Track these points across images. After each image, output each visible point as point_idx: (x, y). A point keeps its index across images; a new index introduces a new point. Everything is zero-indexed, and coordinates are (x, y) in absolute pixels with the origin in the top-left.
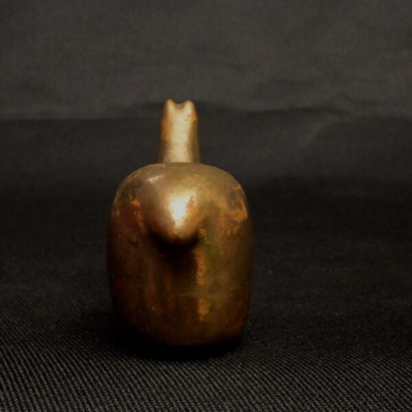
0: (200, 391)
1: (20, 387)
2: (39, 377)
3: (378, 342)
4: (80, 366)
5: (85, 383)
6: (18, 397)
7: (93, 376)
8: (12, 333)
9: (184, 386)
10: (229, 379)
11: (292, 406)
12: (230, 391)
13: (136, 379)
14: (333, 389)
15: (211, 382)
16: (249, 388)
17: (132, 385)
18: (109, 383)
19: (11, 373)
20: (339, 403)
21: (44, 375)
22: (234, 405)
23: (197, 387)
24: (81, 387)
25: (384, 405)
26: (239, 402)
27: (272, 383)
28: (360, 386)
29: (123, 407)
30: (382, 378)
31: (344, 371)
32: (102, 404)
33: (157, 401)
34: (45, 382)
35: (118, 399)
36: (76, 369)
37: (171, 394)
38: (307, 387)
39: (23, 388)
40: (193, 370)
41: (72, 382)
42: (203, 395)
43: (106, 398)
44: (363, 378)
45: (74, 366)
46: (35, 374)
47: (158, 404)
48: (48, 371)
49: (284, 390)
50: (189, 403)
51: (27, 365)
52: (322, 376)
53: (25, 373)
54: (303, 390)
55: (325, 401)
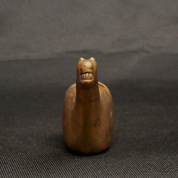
0: (90, 167)
1: (25, 167)
2: (32, 164)
3: (155, 147)
4: (46, 159)
5: (48, 165)
6: (25, 171)
7: (51, 163)
8: (21, 148)
9: (84, 166)
10: (100, 162)
11: (123, 171)
12: (100, 167)
13: (66, 163)
14: (138, 165)
15: (94, 164)
16: (107, 165)
17: (65, 166)
18: (57, 165)
19: (21, 163)
20: (140, 170)
21: (34, 163)
22: (102, 172)
23: (88, 166)
24: (47, 167)
25: (156, 170)
26: (104, 171)
27: (116, 164)
28: (148, 163)
29: (62, 173)
30: (155, 160)
31: (142, 158)
32: (55, 173)
33: (74, 171)
34: (34, 166)
35: (60, 171)
36: (45, 160)
37: (79, 168)
38: (128, 165)
39: (26, 168)
40: (87, 160)
41: (44, 165)
42: (91, 169)
43: (56, 171)
44: (149, 160)
45: (44, 159)
46: (30, 163)
47: (75, 172)
48: (35, 162)
49: (120, 166)
50: (86, 172)
51: (27, 160)
52: (134, 160)
53: (26, 162)
54: (127, 165)
55: (135, 169)
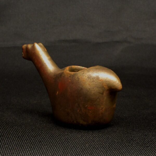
0: (78, 141)
1: (20, 140)
2: (26, 137)
3: (137, 125)
4: (39, 133)
5: (41, 139)
6: (19, 143)
7: (43, 136)
8: (16, 123)
9: (73, 139)
10: (88, 137)
11: (108, 145)
12: (88, 141)
13: (58, 137)
14: (121, 140)
15: (82, 138)
16: (94, 139)
17: (56, 139)
18: (49, 138)
19: (17, 136)
20: (124, 144)
21: (28, 136)
22: (90, 145)
23: (77, 139)
24: (40, 140)
25: (138, 145)
26: (91, 144)
27: (102, 138)
28: (131, 139)
29: (53, 146)
30: (138, 136)
31: (126, 134)
32: (47, 145)
33: (64, 144)
34: (28, 138)
35: (52, 143)
36: (38, 134)
37: (69, 142)
38: (113, 139)
39: (21, 140)
40: (76, 134)
41: (37, 138)
42: (79, 142)
43: (48, 143)
44: (132, 136)
45: (37, 133)
46: (25, 136)
47: (65, 145)
48: (29, 135)
49: (106, 140)
50: (75, 145)
51: (22, 133)
52: (118, 136)
53: (21, 135)
54: (112, 140)
55: (119, 144)
